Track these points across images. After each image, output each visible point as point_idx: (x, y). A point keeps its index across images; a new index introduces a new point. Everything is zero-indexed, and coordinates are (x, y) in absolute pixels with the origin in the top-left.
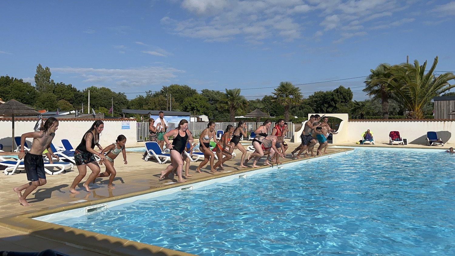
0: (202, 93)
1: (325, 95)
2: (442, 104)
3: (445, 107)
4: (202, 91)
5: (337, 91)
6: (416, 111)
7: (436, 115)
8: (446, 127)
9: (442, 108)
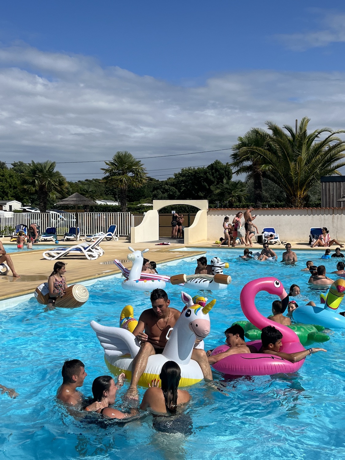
0: (13, 167)
2: (331, 187)
3: (334, 190)
4: (12, 164)
6: (298, 196)
7: (323, 202)
8: (336, 218)
9: (331, 193)
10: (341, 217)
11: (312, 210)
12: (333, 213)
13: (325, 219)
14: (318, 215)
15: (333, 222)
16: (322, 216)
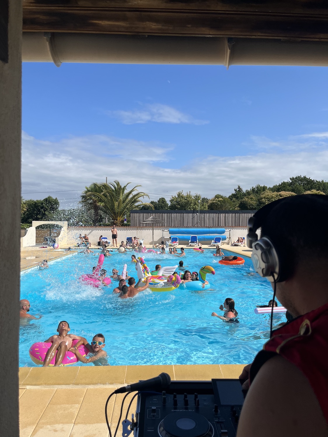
1: (36, 203)
5: (46, 200)
6: (118, 220)
7: (131, 223)
8: (139, 232)
9: (136, 219)
10: (141, 231)
11: (126, 228)
12: (137, 230)
13: (133, 233)
14: (129, 230)
15: (137, 234)
16: (132, 231)
